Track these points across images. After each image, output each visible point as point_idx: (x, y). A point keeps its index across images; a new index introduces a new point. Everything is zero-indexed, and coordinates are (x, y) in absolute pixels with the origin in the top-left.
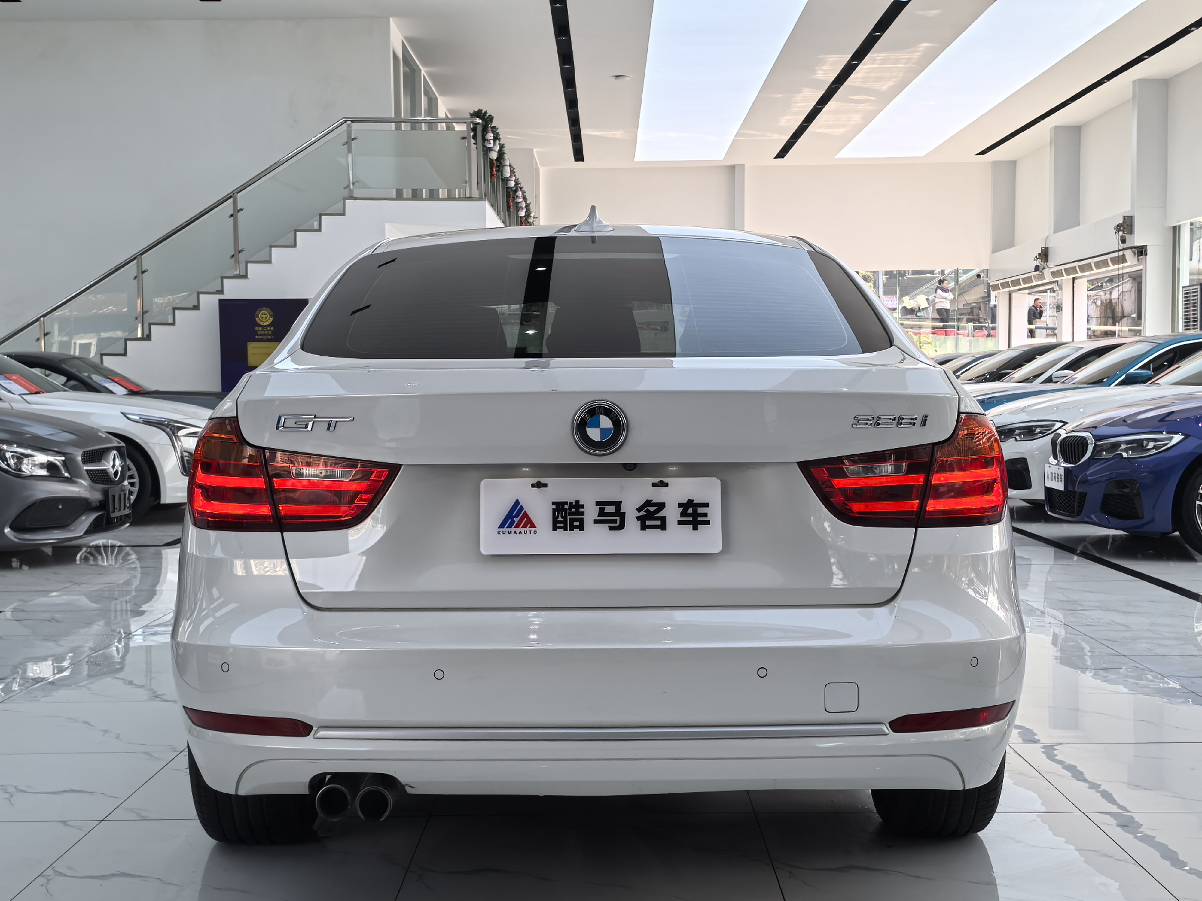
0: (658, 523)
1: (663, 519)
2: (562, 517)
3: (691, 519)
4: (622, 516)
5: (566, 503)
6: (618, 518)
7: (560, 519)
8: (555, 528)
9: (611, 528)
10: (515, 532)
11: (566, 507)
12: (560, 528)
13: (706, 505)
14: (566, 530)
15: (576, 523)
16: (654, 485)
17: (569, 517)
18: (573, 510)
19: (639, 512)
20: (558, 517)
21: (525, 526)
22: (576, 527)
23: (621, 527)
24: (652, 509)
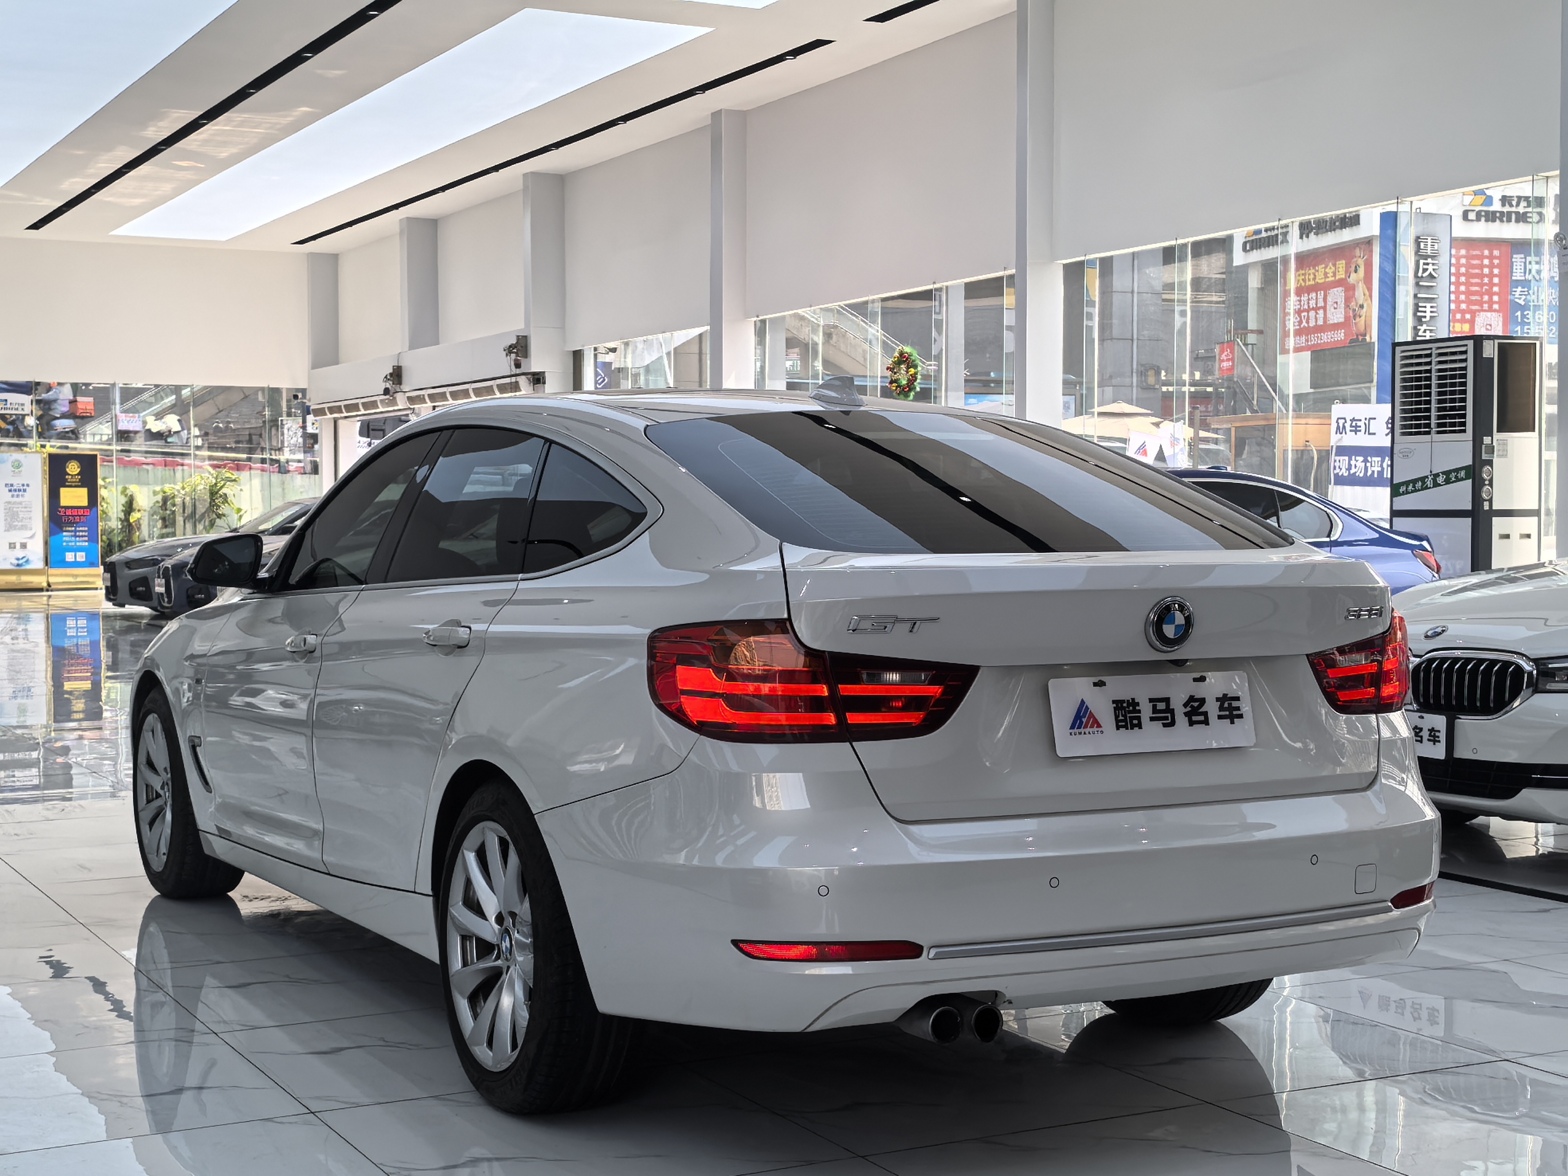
0: (1202, 718)
1: (1205, 714)
2: (1122, 716)
3: (1227, 713)
4: (1172, 712)
5: (1123, 701)
6: (1169, 715)
7: (1121, 718)
8: (1118, 727)
9: (1165, 725)
10: (1085, 733)
11: (1125, 705)
12: (1122, 727)
13: (1237, 699)
14: (1127, 729)
15: (1135, 722)
16: (1195, 680)
17: (1128, 715)
18: (1131, 708)
19: (1185, 708)
20: (1119, 717)
21: (1092, 727)
22: (1136, 726)
23: (1172, 724)
24: (1196, 704)
